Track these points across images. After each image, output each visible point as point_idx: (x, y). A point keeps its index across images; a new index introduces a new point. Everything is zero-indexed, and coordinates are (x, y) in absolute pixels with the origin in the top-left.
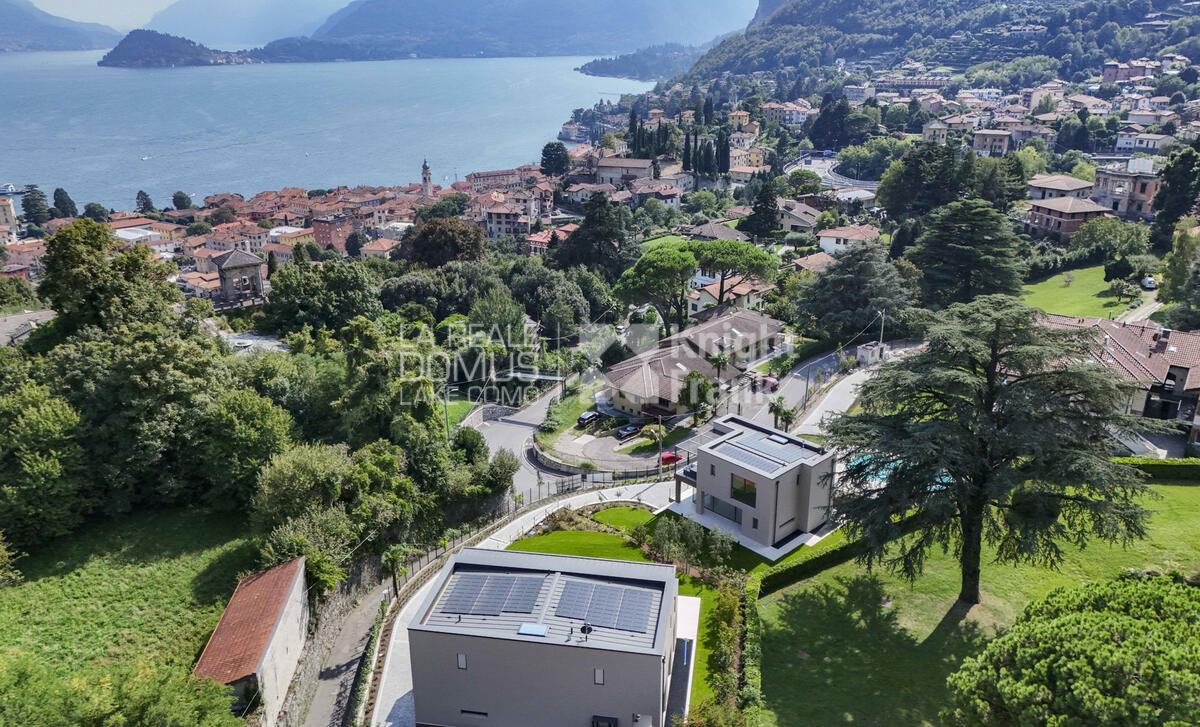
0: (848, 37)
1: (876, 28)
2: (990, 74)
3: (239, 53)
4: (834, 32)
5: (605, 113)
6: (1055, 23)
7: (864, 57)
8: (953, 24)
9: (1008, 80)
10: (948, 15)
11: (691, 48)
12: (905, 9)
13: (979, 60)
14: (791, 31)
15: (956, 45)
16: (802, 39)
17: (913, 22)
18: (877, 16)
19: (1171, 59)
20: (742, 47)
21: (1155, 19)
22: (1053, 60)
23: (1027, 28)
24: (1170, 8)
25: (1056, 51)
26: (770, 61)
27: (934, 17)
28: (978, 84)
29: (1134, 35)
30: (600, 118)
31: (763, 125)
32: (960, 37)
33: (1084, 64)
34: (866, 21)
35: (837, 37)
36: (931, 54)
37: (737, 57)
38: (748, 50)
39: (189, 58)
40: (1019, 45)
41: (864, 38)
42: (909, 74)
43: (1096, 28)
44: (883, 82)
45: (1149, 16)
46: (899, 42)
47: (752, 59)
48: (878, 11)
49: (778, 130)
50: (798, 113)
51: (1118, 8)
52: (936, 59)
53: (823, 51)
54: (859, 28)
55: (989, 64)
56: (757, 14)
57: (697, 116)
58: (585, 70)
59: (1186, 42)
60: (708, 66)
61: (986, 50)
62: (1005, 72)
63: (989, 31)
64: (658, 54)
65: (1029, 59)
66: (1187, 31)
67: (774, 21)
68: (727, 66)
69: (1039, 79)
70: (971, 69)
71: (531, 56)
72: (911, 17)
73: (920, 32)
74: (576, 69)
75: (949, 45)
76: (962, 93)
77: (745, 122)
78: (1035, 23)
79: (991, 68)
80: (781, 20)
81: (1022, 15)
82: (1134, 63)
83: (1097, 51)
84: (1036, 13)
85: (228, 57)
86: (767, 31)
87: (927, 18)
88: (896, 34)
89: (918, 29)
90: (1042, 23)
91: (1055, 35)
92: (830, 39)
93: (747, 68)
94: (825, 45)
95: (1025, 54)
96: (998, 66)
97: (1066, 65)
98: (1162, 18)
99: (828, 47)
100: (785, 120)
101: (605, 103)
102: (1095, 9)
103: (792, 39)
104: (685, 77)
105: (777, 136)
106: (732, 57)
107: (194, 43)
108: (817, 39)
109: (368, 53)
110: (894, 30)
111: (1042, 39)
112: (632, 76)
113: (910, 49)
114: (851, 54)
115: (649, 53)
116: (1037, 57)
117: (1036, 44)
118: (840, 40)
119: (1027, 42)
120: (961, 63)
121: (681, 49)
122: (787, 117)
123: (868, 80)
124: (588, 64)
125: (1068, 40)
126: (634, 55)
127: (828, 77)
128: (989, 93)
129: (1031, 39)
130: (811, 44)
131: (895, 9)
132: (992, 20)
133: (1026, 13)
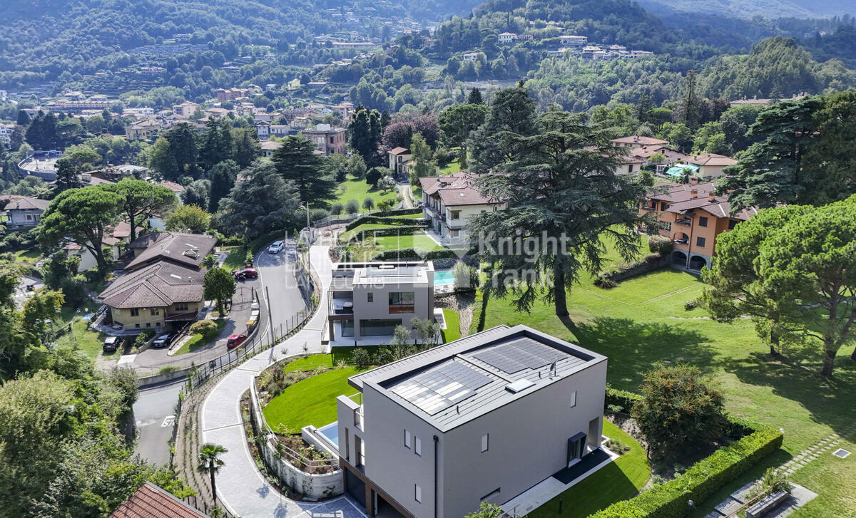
1: (27, 67)
2: (139, 98)
6: (171, 66)
7: (23, 89)
8: (93, 65)
9: (153, 102)
10: (86, 59)
12: (48, 54)
13: (125, 90)
15: (103, 79)
17: (59, 63)
18: (24, 58)
19: (253, 87)
21: (230, 65)
22: (179, 89)
23: (153, 68)
24: (235, 60)
25: (179, 83)
27: (76, 60)
28: (133, 105)
29: (223, 74)
32: (104, 74)
33: (199, 92)
34: (15, 61)
36: (85, 86)
40: (148, 81)
41: (21, 74)
42: (74, 100)
43: (198, 69)
44: (54, 105)
45: (226, 63)
46: (52, 78)
48: (23, 54)
51: (207, 58)
52: (90, 89)
55: (136, 91)
59: (254, 78)
61: (128, 83)
62: (149, 97)
63: (124, 70)
65: (162, 89)
66: (252, 72)
69: (177, 102)
70: (123, 95)
72: (56, 59)
73: (67, 70)
75: (98, 79)
76: (126, 111)
78: (156, 65)
79: (138, 95)
81: (143, 60)
82: (232, 90)
83: (205, 84)
84: (153, 59)
87: (70, 60)
88: (47, 71)
89: (66, 68)
90: (160, 66)
91: (174, 73)
95: (158, 85)
96: (142, 93)
97: (188, 92)
98: (234, 65)
102: (193, 58)
110: (44, 70)
111: (166, 76)
113: (64, 83)
116: (168, 87)
117: (162, 79)
119: (155, 78)
120: (113, 92)
123: (39, 105)
125: (183, 77)
128: (145, 111)
129: (158, 75)
131: (39, 54)
132: (123, 63)
133: (147, 60)
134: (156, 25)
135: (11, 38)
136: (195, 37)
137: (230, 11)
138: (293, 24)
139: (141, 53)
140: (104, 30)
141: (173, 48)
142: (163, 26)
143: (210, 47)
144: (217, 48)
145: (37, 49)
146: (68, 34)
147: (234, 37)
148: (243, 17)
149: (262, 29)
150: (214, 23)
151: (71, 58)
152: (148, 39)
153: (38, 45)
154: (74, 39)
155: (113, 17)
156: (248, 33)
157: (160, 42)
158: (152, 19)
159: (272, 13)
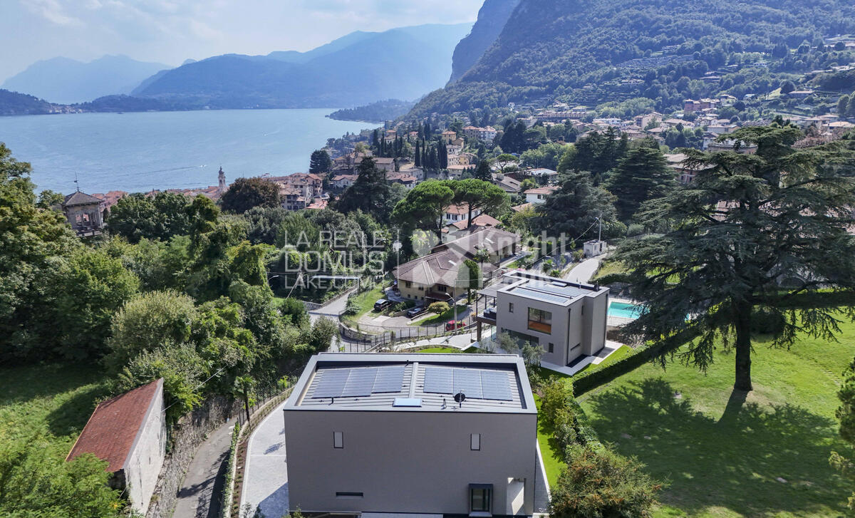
0: (516, 88)
1: (533, 83)
2: (612, 109)
3: (72, 105)
4: (506, 86)
5: (351, 141)
6: (649, 78)
7: (527, 101)
8: (583, 79)
9: (624, 113)
10: (580, 74)
11: (406, 102)
12: (552, 70)
13: (603, 101)
14: (476, 86)
15: (588, 92)
16: (485, 91)
17: (558, 78)
18: (533, 75)
19: (726, 97)
20: (444, 96)
21: (711, 75)
22: (651, 101)
23: (632, 81)
24: (719, 69)
25: (652, 94)
26: (464, 105)
27: (571, 76)
28: (605, 115)
29: (700, 85)
30: (348, 144)
31: (466, 141)
32: (589, 87)
33: (670, 103)
34: (527, 78)
35: (508, 89)
36: (572, 98)
37: (441, 103)
38: (448, 99)
39: (33, 109)
40: (627, 92)
41: (527, 89)
42: (559, 111)
43: (675, 80)
44: (542, 115)
45: (707, 73)
46: (550, 91)
47: (451, 105)
48: (534, 72)
49: (477, 144)
50: (489, 133)
51: (688, 68)
52: (575, 101)
53: (500, 98)
54: (523, 84)
55: (610, 103)
56: (451, 78)
57: (419, 135)
58: (332, 116)
59: (733, 88)
60: (421, 109)
61: (607, 95)
62: (621, 108)
63: (608, 83)
64: (384, 106)
65: (635, 100)
66: (732, 81)
67: (465, 79)
68: (435, 109)
69: (643, 112)
70: (599, 106)
71: (293, 108)
72: (556, 75)
73: (562, 84)
74: (326, 116)
75: (583, 92)
76: (596, 121)
77: (454, 138)
78: (637, 78)
79: (612, 106)
80: (468, 79)
81: (627, 73)
82: (703, 100)
83: (678, 95)
84: (636, 72)
85: (64, 109)
86: (460, 86)
87: (567, 76)
88: (547, 86)
89: (562, 82)
90: (641, 78)
91: (650, 85)
92: (504, 90)
93: (449, 110)
94: (500, 94)
95: (633, 97)
96: (616, 104)
97: (659, 104)
98: (715, 74)
99: (502, 96)
100: (480, 137)
101: (350, 134)
102: (673, 69)
103: (477, 91)
104: (406, 118)
105: (476, 148)
106: (437, 103)
107: (37, 98)
108: (495, 90)
109: (173, 106)
110: (546, 84)
111: (642, 88)
112: (367, 120)
113: (557, 96)
114: (518, 99)
115: (378, 105)
116: (641, 99)
117: (638, 91)
118: (510, 91)
119: (632, 90)
120: (592, 104)
121: (400, 103)
122: (482, 136)
123: (532, 115)
124: (335, 113)
125: (659, 88)
126: (368, 107)
127: (504, 113)
128: (613, 121)
129: (635, 87)
130: (491, 94)
131: (545, 71)
132: (608, 77)
133: (630, 72)
134: (649, 39)
135: (528, 58)
136: (683, 48)
137: (730, 17)
138: (802, 26)
139: (626, 67)
140: (601, 47)
141: (658, 61)
142: (654, 39)
143: (696, 57)
144: (702, 57)
145: (545, 67)
146: (571, 53)
147: (724, 45)
148: (742, 24)
149: (762, 34)
150: (707, 31)
151: (568, 74)
152: (638, 52)
153: (546, 63)
154: (574, 57)
155: (611, 34)
156: (743, 40)
157: (648, 55)
158: (647, 33)
159: (779, 15)
